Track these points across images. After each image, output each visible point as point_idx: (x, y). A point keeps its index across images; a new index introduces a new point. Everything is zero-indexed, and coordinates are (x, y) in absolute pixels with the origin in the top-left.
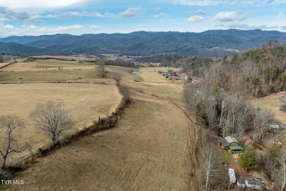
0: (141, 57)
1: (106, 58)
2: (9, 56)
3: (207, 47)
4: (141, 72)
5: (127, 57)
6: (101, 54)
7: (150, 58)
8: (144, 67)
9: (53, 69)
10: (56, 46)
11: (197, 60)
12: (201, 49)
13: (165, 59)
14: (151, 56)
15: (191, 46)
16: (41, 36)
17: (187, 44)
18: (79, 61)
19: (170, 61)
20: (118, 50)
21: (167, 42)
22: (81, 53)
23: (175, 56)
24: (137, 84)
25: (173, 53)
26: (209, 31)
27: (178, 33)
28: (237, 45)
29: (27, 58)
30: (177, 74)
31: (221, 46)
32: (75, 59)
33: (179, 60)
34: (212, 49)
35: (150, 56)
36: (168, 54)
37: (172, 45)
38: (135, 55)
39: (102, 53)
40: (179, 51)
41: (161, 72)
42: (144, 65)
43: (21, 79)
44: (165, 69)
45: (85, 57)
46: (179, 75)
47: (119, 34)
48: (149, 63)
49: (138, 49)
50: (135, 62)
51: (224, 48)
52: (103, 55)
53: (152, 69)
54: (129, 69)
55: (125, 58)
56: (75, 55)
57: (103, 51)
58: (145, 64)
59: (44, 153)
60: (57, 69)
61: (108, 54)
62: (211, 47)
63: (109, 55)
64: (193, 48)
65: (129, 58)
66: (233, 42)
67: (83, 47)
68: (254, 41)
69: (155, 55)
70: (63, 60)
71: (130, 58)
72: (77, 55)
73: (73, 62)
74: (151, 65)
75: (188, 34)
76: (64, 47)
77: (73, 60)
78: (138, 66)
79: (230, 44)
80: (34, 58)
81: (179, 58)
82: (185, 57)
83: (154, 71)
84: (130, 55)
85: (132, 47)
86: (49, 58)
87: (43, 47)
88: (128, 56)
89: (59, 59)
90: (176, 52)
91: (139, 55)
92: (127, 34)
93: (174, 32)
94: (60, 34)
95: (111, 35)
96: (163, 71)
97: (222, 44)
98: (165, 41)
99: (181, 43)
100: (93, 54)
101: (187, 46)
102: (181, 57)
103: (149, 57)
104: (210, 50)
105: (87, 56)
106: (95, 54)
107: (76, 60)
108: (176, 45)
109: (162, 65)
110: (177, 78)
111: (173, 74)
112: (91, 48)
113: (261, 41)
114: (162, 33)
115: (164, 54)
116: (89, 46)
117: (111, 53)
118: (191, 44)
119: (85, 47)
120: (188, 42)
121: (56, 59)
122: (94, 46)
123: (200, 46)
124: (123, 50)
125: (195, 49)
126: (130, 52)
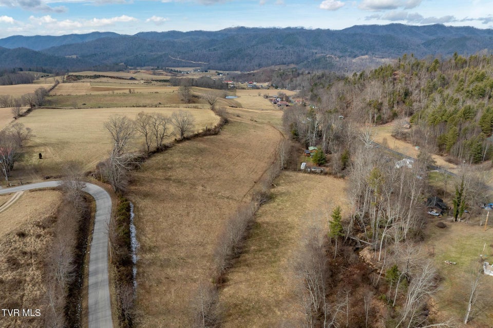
0: (239, 72)
1: (183, 75)
2: (30, 72)
3: (349, 56)
4: (238, 97)
5: (216, 72)
6: (173, 69)
7: (254, 75)
8: (244, 89)
9: (121, 92)
10: (95, 55)
11: (324, 78)
12: (338, 59)
13: (277, 77)
14: (255, 71)
15: (322, 55)
16: (65, 37)
17: (316, 51)
19: (284, 80)
20: (201, 61)
21: (282, 48)
22: (141, 66)
23: (293, 72)
24: (234, 109)
25: (292, 66)
26: (355, 27)
27: (301, 32)
28: (399, 52)
30: (291, 99)
31: (373, 54)
32: (136, 76)
33: (298, 78)
34: (357, 58)
36: (281, 68)
37: (291, 52)
38: (229, 69)
39: (173, 67)
40: (303, 62)
41: (267, 97)
42: (243, 86)
43: (85, 104)
44: (274, 93)
45: (150, 74)
46: (293, 100)
47: (200, 32)
48: (251, 82)
49: (235, 59)
50: (230, 81)
51: (378, 58)
52: (176, 69)
53: (256, 92)
54: (222, 92)
55: (213, 76)
56: (133, 71)
57: (175, 62)
58: (245, 84)
59: (178, 141)
60: (127, 91)
61: (183, 67)
62: (355, 57)
63: (186, 69)
64: (324, 57)
65: (219, 74)
66: (393, 47)
67: (142, 55)
68: (430, 45)
69: (262, 69)
70: (120, 78)
71: (221, 75)
72: (136, 71)
74: (255, 86)
75: (319, 32)
76: (110, 55)
77: (132, 79)
78: (235, 87)
79: (389, 50)
80: (77, 76)
81: (298, 75)
82: (309, 73)
83: (257, 95)
84: (221, 70)
85: (224, 56)
86: (99, 76)
87: (74, 57)
88: (218, 71)
90: (297, 64)
91: (235, 69)
92: (216, 32)
93: (296, 29)
94: (98, 33)
95: (188, 33)
96: (270, 95)
97: (375, 51)
98: (279, 46)
99: (305, 49)
100: (160, 67)
101: (316, 53)
102: (302, 74)
103: (251, 74)
104: (354, 60)
106: (164, 68)
107: (137, 78)
108: (297, 53)
109: (272, 85)
110: (287, 103)
111: (284, 99)
112: (155, 56)
113: (440, 45)
114: (274, 31)
115: (277, 68)
116: (152, 53)
117: (190, 67)
118: (323, 51)
119: (146, 55)
120: (318, 48)
121: (110, 77)
122: (159, 54)
123: (338, 53)
124: (209, 61)
125: (328, 59)
126: (221, 64)
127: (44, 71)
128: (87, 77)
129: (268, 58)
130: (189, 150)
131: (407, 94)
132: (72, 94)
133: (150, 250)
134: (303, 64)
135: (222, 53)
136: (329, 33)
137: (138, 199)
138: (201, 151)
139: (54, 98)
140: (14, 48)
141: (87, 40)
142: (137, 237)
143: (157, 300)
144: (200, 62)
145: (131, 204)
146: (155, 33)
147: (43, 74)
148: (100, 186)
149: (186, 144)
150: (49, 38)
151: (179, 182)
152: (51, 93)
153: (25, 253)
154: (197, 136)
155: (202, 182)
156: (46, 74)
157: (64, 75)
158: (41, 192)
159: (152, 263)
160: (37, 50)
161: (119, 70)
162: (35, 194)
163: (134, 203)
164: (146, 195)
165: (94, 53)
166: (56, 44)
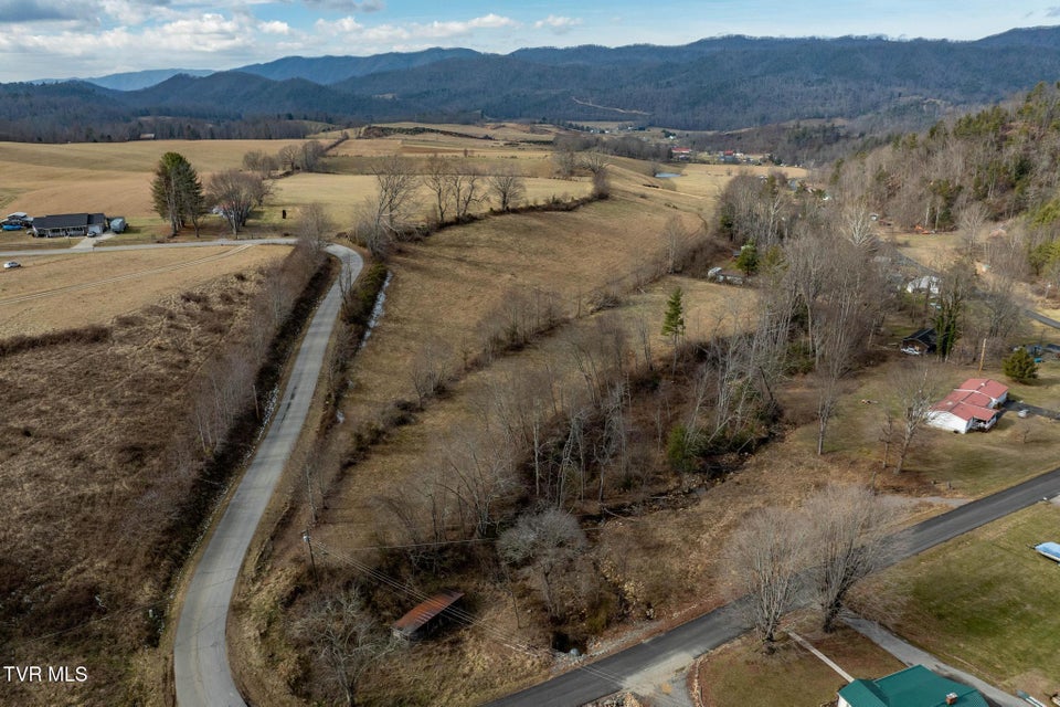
0: (711, 133)
1: (591, 134)
2: (306, 122)
4: (683, 176)
5: (663, 131)
6: (574, 123)
7: (739, 138)
10: (427, 93)
12: (951, 108)
14: (743, 131)
15: (915, 98)
16: (377, 58)
17: (900, 90)
18: (506, 140)
19: (802, 149)
20: (637, 109)
21: (821, 82)
22: (511, 116)
23: (825, 132)
26: (1015, 33)
29: (363, 129)
32: (494, 134)
33: (834, 146)
35: (738, 131)
37: (839, 91)
38: (695, 127)
39: (579, 120)
40: (864, 113)
45: (524, 131)
47: (645, 47)
48: (731, 152)
49: (710, 105)
52: (580, 124)
55: (655, 138)
56: (492, 124)
57: (583, 111)
58: (716, 156)
59: (494, 213)
60: (461, 154)
61: (599, 120)
63: (602, 125)
64: (918, 104)
65: (668, 135)
67: (518, 96)
70: (461, 135)
71: (671, 137)
72: (498, 124)
73: (490, 143)
75: (919, 45)
76: (455, 95)
77: (487, 138)
78: (688, 159)
80: (383, 129)
83: (724, 173)
84: (677, 128)
85: (687, 99)
86: (423, 131)
87: (389, 96)
88: (667, 130)
89: (450, 134)
91: (708, 128)
92: (679, 47)
93: (863, 39)
94: (438, 50)
95: (619, 50)
98: (814, 77)
99: (876, 86)
100: (548, 120)
101: (900, 95)
103: (736, 135)
105: (528, 128)
106: (556, 121)
107: (496, 137)
108: (854, 94)
109: (771, 158)
112: (543, 99)
114: (812, 44)
116: (538, 92)
117: (612, 120)
118: (919, 90)
119: (525, 96)
120: (907, 83)
121: (442, 132)
122: (553, 92)
123: (956, 95)
124: (653, 109)
125: (925, 107)
126: (679, 116)
127: (330, 121)
128: (401, 131)
129: (784, 103)
130: (508, 227)
131: (1023, 169)
132: (364, 155)
133: (397, 320)
134: (864, 117)
135: (683, 93)
136: (943, 49)
137: (402, 270)
138: (529, 230)
139: (334, 160)
140: (283, 79)
141: (416, 64)
142: (384, 305)
143: (385, 362)
144: (634, 112)
145: (389, 274)
146: (552, 50)
147: (328, 125)
148: (354, 249)
149: (511, 217)
150: (348, 60)
151: (476, 264)
152: (331, 152)
153: (241, 294)
154: (532, 209)
155: (513, 269)
156: (331, 126)
157: (361, 125)
158: (274, 247)
159: (395, 332)
160: (323, 83)
161: (467, 123)
162: (267, 247)
163: (393, 273)
164: (415, 268)
165: (425, 90)
166: (359, 73)
